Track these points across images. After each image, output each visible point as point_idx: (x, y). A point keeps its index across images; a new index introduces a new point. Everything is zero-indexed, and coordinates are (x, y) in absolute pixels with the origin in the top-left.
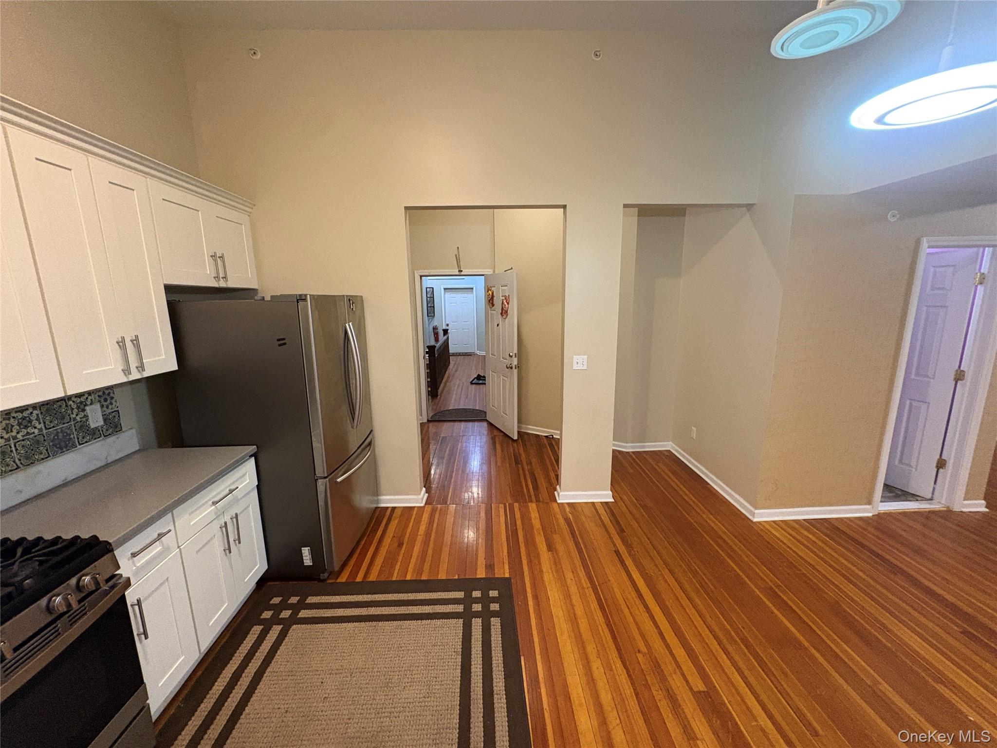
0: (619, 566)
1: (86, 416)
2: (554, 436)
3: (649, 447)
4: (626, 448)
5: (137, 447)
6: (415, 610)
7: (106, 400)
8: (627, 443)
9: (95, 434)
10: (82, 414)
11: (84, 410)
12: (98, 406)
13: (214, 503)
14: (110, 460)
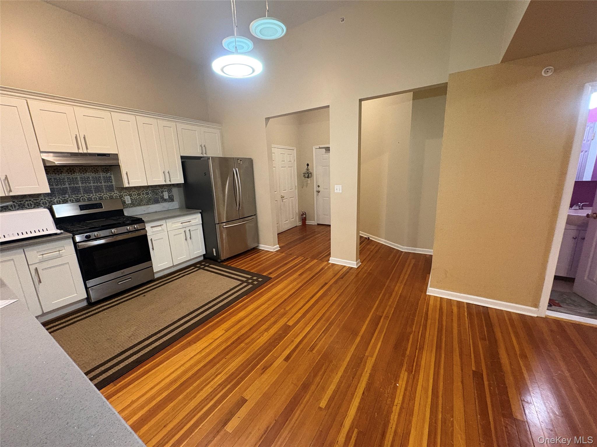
0: (319, 287)
1: (163, 195)
2: (370, 238)
3: (420, 251)
4: (403, 249)
5: (178, 207)
6: (233, 276)
7: (169, 191)
8: (403, 246)
9: (165, 200)
10: (162, 194)
11: (163, 193)
12: (167, 192)
13: (182, 223)
14: (169, 209)
